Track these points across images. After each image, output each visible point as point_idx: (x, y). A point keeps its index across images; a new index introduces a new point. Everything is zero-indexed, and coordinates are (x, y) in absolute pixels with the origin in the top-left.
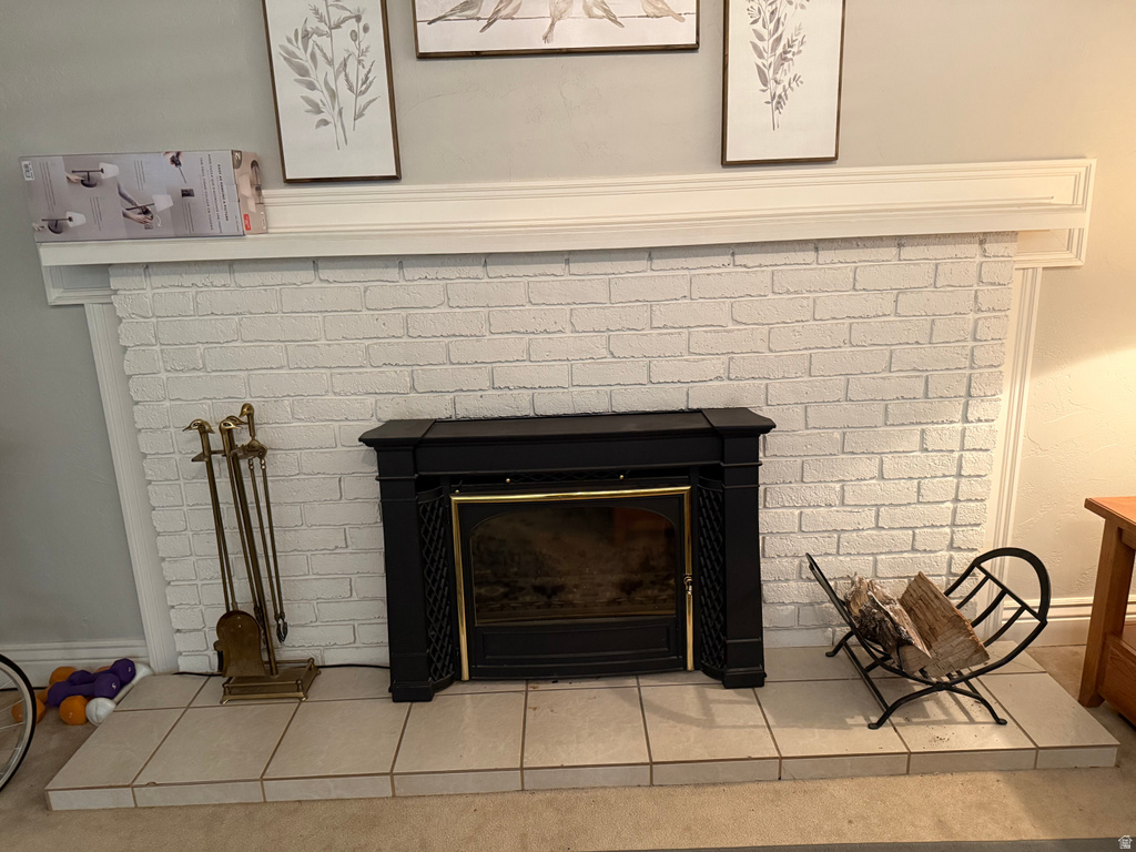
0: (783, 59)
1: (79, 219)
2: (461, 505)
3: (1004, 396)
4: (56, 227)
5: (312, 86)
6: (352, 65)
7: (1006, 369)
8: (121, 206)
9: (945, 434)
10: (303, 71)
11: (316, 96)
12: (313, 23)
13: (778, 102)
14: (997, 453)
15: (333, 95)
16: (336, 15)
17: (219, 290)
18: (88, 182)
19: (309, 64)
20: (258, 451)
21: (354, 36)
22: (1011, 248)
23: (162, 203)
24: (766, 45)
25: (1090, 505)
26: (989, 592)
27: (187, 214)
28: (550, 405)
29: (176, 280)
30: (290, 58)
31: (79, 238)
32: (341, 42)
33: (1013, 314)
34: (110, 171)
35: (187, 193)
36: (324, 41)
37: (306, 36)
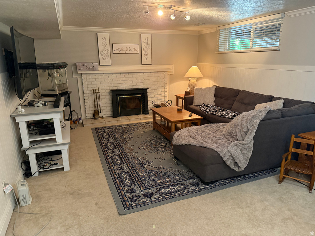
0: (147, 55)
1: (82, 69)
2: (119, 98)
3: (168, 87)
4: (79, 70)
5: (103, 56)
6: (107, 54)
7: (168, 84)
8: (86, 68)
9: (163, 90)
10: (102, 55)
11: (103, 57)
12: (103, 50)
13: (146, 59)
14: (168, 92)
15: (105, 57)
16: (105, 49)
17: (94, 76)
18: (83, 65)
19: (102, 54)
20: (99, 92)
21: (107, 51)
22: (167, 73)
23: (91, 67)
24: (145, 54)
25: (175, 95)
26: (168, 104)
27: (93, 68)
28: (127, 88)
29: (89, 75)
30: (101, 53)
31: (82, 71)
32: (106, 52)
33: (168, 79)
34: (86, 64)
35: (93, 67)
36: (104, 52)
37: (102, 51)
